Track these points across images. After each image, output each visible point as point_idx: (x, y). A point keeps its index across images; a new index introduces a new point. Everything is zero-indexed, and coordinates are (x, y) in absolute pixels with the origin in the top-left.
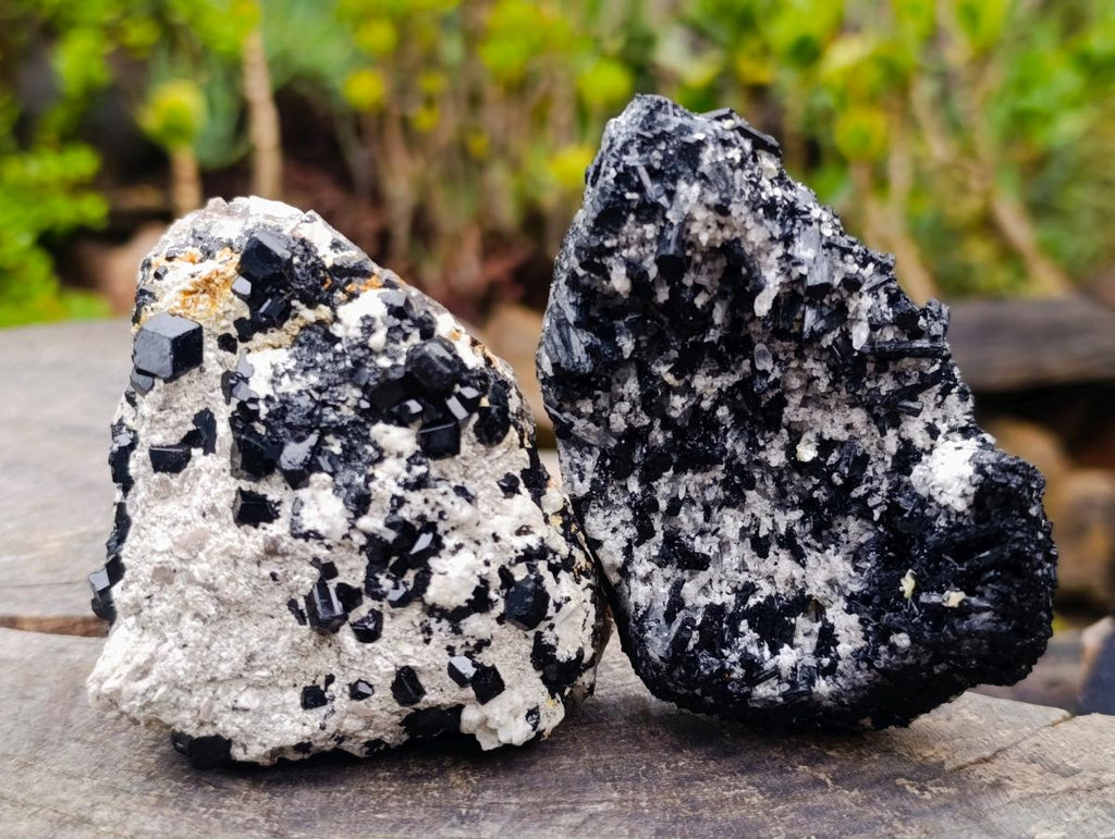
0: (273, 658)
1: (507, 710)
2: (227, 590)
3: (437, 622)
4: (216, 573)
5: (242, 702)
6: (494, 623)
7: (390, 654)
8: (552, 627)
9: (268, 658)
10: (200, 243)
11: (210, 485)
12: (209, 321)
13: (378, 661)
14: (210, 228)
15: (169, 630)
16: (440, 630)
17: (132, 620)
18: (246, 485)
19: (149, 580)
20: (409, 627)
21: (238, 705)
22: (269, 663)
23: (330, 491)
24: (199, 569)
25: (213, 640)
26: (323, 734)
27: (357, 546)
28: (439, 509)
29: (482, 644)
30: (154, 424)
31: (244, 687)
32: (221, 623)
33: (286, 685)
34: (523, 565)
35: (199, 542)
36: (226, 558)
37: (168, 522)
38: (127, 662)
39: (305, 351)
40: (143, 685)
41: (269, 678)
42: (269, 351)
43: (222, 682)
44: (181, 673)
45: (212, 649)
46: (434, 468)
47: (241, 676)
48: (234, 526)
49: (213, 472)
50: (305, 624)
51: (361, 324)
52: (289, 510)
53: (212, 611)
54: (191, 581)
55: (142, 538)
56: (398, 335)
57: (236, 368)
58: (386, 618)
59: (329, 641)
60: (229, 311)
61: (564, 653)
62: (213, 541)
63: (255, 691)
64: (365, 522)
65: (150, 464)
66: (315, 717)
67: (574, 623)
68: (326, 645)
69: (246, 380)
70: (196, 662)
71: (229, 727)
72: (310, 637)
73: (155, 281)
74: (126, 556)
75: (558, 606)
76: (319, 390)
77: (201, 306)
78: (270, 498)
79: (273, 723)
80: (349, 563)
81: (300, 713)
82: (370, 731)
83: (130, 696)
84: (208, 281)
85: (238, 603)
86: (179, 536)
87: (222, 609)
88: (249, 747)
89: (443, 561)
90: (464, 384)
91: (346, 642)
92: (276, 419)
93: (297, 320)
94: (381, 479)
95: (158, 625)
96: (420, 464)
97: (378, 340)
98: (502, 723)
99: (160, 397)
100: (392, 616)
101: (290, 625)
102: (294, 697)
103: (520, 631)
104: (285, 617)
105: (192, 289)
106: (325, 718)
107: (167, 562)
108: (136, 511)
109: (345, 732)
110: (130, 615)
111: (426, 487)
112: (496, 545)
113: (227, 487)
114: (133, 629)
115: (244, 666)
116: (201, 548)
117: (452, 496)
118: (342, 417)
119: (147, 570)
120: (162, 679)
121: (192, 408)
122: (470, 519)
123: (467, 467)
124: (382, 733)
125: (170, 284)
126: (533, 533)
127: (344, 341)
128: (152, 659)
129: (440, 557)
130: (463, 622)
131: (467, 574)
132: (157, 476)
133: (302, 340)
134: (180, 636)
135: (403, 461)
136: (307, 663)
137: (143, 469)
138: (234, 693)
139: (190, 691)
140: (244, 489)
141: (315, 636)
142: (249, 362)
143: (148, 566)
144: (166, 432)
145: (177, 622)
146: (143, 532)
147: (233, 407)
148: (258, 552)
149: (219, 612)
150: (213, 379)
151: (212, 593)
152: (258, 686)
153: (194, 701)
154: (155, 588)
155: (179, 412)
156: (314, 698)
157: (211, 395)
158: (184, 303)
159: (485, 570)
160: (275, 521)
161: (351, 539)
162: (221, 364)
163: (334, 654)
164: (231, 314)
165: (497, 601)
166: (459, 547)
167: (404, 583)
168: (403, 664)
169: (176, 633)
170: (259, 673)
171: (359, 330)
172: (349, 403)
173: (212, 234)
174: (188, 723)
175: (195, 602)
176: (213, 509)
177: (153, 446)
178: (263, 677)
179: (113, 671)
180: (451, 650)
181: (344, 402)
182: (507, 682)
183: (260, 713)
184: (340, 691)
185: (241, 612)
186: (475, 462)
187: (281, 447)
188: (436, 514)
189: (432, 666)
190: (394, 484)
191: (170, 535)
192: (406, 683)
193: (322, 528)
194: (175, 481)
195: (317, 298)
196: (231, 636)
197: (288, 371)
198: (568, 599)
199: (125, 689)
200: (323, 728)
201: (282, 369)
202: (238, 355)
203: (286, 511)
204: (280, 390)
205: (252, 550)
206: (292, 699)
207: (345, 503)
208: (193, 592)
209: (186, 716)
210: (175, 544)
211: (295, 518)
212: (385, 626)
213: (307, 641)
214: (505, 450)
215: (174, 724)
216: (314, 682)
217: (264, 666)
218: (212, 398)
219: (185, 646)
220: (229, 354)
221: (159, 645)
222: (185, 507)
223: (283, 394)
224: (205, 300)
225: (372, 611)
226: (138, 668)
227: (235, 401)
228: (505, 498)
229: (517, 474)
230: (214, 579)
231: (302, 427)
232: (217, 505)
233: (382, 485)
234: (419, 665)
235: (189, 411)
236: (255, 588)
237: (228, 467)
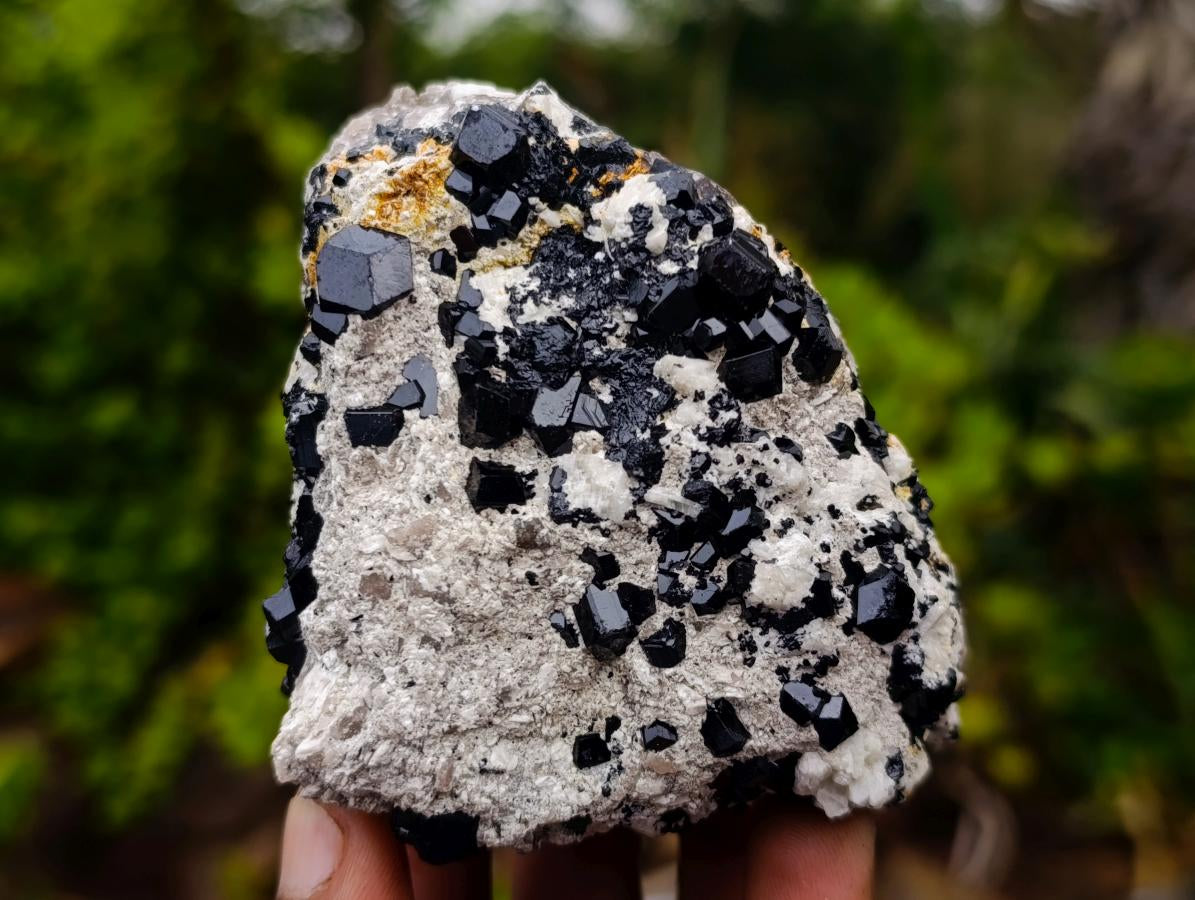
0: (534, 696)
1: (862, 758)
2: (467, 601)
3: (761, 634)
4: (452, 577)
5: (494, 762)
6: (840, 633)
7: (699, 681)
8: (916, 639)
9: (527, 696)
10: (391, 140)
11: (433, 457)
12: (417, 234)
13: (682, 691)
14: (400, 121)
15: (388, 664)
16: (767, 644)
17: (332, 654)
18: (482, 455)
19: (355, 595)
20: (723, 641)
21: (488, 766)
22: (529, 703)
23: (601, 454)
24: (428, 574)
25: (449, 673)
26: (608, 803)
27: (645, 529)
28: (756, 471)
29: (828, 663)
30: (350, 379)
31: (495, 740)
32: (461, 649)
33: (552, 733)
34: (873, 551)
35: (424, 536)
36: (464, 555)
37: (377, 513)
38: (329, 713)
39: (550, 266)
40: (355, 743)
41: (530, 724)
42: (500, 271)
43: (464, 733)
44: (408, 722)
45: (449, 687)
46: (749, 413)
47: (490, 723)
48: (471, 512)
49: (436, 439)
50: (576, 645)
51: (631, 219)
52: (546, 485)
53: (449, 633)
54: (416, 591)
55: (340, 540)
56: (686, 229)
57: (457, 296)
58: (690, 630)
59: (609, 669)
60: (443, 218)
61: (933, 676)
62: (443, 533)
63: (510, 745)
64: (655, 494)
65: (345, 435)
66: (595, 778)
67: (939, 634)
68: (604, 675)
69: (474, 310)
70: (429, 706)
71: (476, 798)
72: (583, 664)
73: (336, 189)
74: (318, 567)
75: (924, 608)
76: (576, 315)
77: (406, 213)
78: (518, 469)
79: (538, 790)
80: (634, 553)
81: (573, 774)
82: (671, 796)
83: (337, 761)
84: (413, 177)
85: (483, 618)
86: (395, 530)
87: (460, 628)
88: (502, 826)
89: (767, 544)
90: (779, 296)
91: (635, 667)
92: (522, 359)
93: (537, 226)
94: (674, 433)
95: (371, 657)
96: (728, 408)
97: (657, 237)
98: (855, 777)
99: (357, 340)
100: (698, 627)
101: (556, 647)
102: (563, 751)
103: (874, 645)
104: (548, 637)
105: (390, 190)
106: (608, 780)
107: (380, 567)
108: (330, 503)
109: (637, 798)
110: (329, 648)
111: (738, 440)
112: (835, 522)
113: (458, 459)
114: (333, 667)
115: (494, 709)
116: (427, 545)
117: (775, 451)
118: (609, 352)
119: (353, 581)
120: (381, 733)
121: (401, 353)
122: (801, 484)
123: (787, 414)
124: (686, 800)
125: (358, 187)
126: (880, 506)
127: (607, 246)
128: (364, 708)
129: (764, 539)
130: (800, 631)
131: (803, 561)
132: (357, 452)
133: (546, 251)
134: (404, 670)
135: (705, 404)
136: (580, 701)
137: (337, 443)
138: (482, 749)
139: (421, 749)
140: (481, 459)
141: (590, 662)
142: (475, 287)
143: (352, 575)
144: (367, 390)
145: (399, 652)
146: (341, 531)
147: (459, 347)
148: (509, 545)
149: (457, 634)
150: (427, 312)
151: (447, 607)
152: (514, 736)
153: (427, 763)
154: (364, 606)
155: (383, 360)
156: (591, 751)
157: (426, 335)
158: (380, 211)
159: (824, 557)
160: (529, 501)
161: (638, 519)
162: (436, 292)
163: (617, 687)
164: (447, 221)
165: (842, 601)
166: (787, 525)
167: (712, 579)
168: (717, 695)
169: (398, 667)
170: (516, 718)
171: (628, 227)
172: (619, 332)
173: (406, 125)
174: (419, 795)
175: (423, 622)
176: (441, 490)
177: (348, 410)
178: (522, 724)
179: (310, 727)
180: (782, 672)
181: (612, 331)
182: (861, 718)
183: (517, 776)
184: (629, 740)
185: (486, 632)
186: (797, 407)
187: (531, 397)
188: (753, 479)
189: (760, 696)
190: (695, 438)
191: (381, 531)
192: (722, 723)
193: (596, 505)
194: (383, 457)
195: (563, 193)
196: (473, 666)
197: (531, 293)
198: (935, 600)
199: (328, 752)
200: (606, 793)
201: (522, 292)
202: (458, 279)
203: (541, 485)
204: (522, 320)
205: (499, 542)
206: (561, 754)
207: (626, 467)
208: (421, 607)
209: (416, 784)
210: (391, 540)
211: (555, 495)
212: (689, 642)
213: (579, 668)
214: (835, 391)
215: (398, 799)
216: (591, 728)
217: (521, 707)
218: (428, 340)
219: (412, 684)
220: (446, 278)
221: (373, 686)
222: (399, 492)
223: (527, 324)
224: (409, 204)
225: (669, 621)
226: (345, 721)
227: (460, 341)
228: (840, 458)
229: (851, 425)
230: (449, 586)
231: (558, 367)
232: (446, 484)
233: (677, 439)
234: (740, 695)
235: (397, 359)
236: (506, 596)
237: (456, 432)
